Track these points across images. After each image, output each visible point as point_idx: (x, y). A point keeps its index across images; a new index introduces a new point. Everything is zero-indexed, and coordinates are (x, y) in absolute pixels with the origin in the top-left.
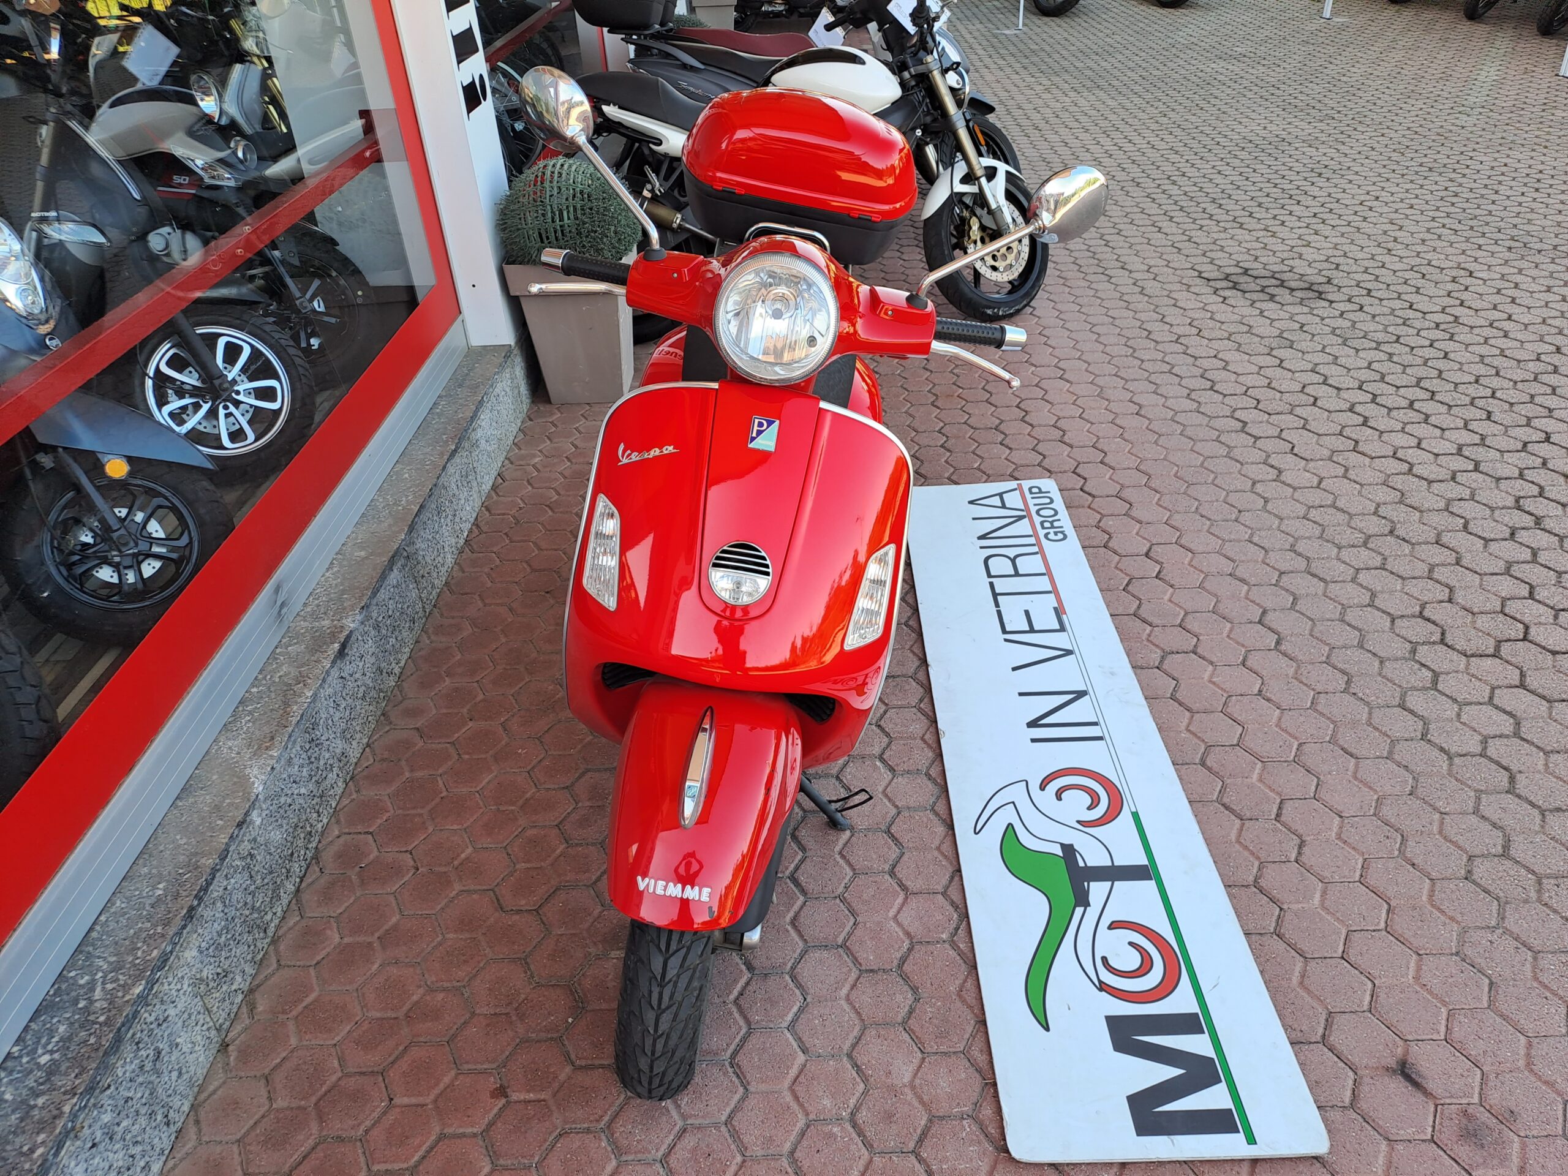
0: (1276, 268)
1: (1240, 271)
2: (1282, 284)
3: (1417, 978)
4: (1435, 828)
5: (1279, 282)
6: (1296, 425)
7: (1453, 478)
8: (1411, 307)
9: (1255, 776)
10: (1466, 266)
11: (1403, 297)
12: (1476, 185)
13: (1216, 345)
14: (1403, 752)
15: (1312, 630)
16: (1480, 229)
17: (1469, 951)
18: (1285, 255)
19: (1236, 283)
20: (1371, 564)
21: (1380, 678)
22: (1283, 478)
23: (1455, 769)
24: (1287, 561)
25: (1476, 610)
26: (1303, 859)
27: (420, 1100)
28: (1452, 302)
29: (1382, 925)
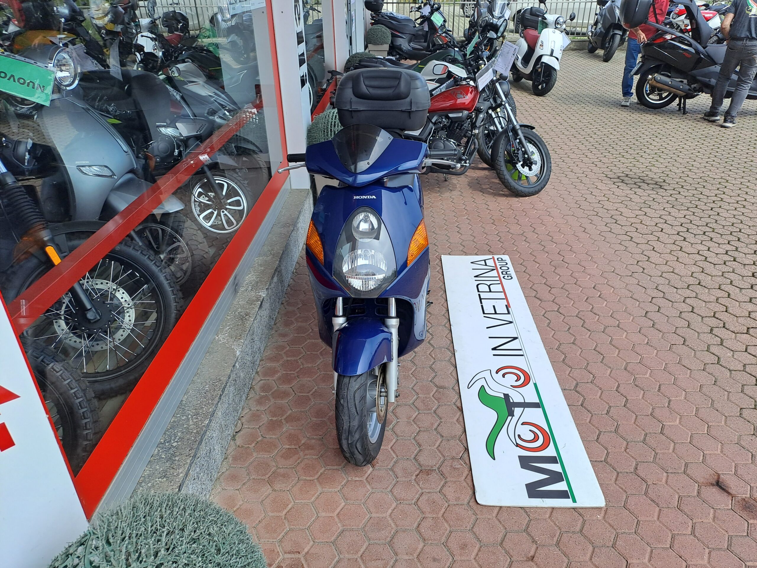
0: (640, 175)
1: (624, 175)
2: (644, 181)
3: (722, 452)
4: (726, 397)
5: (642, 181)
6: (654, 239)
7: (725, 263)
8: (701, 194)
9: (648, 375)
10: (725, 178)
11: (698, 189)
12: (727, 144)
13: (616, 205)
14: (710, 368)
15: (667, 321)
16: (730, 163)
17: (742, 443)
18: (644, 169)
19: (623, 180)
20: (691, 296)
21: (698, 340)
22: (650, 260)
23: (732, 375)
24: (655, 293)
25: (738, 316)
26: (671, 406)
27: (311, 478)
28: (720, 192)
29: (706, 432)
